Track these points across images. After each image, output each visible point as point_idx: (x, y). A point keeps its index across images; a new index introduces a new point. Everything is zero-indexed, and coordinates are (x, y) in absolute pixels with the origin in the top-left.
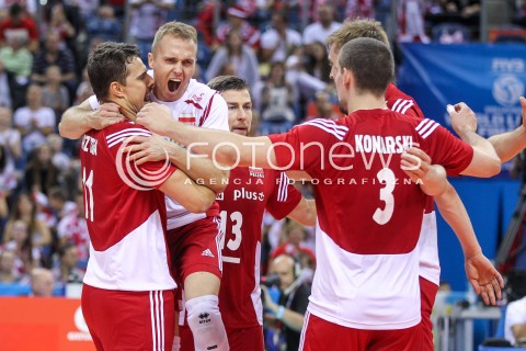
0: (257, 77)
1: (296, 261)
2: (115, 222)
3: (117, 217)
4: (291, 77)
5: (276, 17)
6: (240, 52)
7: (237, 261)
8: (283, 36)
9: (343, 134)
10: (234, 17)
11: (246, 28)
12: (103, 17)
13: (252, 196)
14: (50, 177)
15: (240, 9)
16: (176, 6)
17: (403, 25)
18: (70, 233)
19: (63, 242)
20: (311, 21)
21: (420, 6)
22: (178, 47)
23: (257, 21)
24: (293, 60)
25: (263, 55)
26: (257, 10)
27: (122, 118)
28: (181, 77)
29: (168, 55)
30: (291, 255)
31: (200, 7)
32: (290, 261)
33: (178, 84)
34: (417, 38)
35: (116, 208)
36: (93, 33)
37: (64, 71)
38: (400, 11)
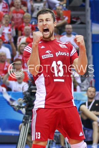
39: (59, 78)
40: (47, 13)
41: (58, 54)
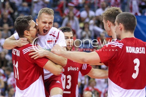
0: (79, 28)
1: (93, 93)
2: (27, 80)
3: (28, 78)
4: (91, 28)
5: (86, 6)
6: (73, 19)
7: (69, 92)
8: (88, 13)
9: (122, 46)
10: (70, 6)
11: (75, 10)
12: (24, 6)
14: (5, 63)
15: (73, 3)
16: (50, 2)
17: (131, 9)
18: (12, 84)
19: (9, 86)
20: (99, 8)
21: (137, 2)
22: (47, 18)
23: (79, 8)
24: (92, 22)
25: (81, 20)
26: (79, 4)
27: (28, 43)
28: (48, 28)
29: (44, 21)
30: (91, 91)
31: (59, 3)
32: (91, 93)
33: (47, 30)
34: (136, 14)
35: (27, 75)
36: (20, 12)
37: (10, 26)
38: (130, 4)
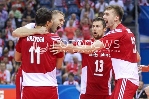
13: (107, 55)
36: (42, 5)
39: (98, 73)
40: (98, 21)
41: (102, 55)
